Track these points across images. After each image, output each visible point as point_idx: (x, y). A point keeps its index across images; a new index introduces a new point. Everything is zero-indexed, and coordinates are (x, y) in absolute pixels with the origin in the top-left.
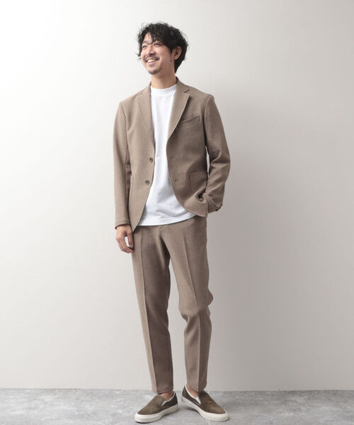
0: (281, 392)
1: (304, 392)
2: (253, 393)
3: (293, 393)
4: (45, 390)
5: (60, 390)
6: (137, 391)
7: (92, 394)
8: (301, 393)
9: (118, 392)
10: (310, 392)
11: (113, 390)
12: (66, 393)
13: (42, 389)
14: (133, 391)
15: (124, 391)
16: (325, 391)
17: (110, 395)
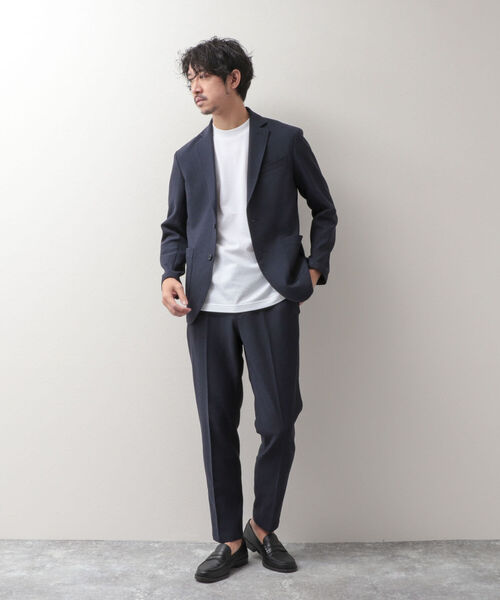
0: (386, 543)
1: (418, 543)
2: (347, 546)
3: (403, 544)
4: (53, 541)
5: (74, 542)
6: (184, 543)
7: (119, 547)
8: (414, 545)
9: (156, 545)
10: (427, 543)
11: (149, 542)
12: (83, 546)
13: (49, 541)
14: (178, 543)
15: (165, 544)
16: (448, 542)
17: (145, 549)
